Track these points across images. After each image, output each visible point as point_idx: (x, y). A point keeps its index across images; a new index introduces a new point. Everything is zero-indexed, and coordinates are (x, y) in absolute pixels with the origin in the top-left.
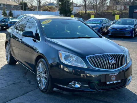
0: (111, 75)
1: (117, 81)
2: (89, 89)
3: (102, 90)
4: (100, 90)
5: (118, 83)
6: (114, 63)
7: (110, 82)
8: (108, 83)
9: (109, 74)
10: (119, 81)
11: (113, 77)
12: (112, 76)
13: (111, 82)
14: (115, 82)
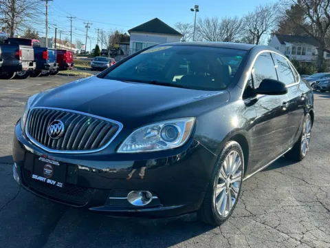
0: (44, 160)
5: (55, 186)
7: (39, 175)
8: (34, 177)
9: (39, 157)
10: (59, 184)
11: (48, 168)
12: (46, 163)
13: (41, 179)
14: (49, 181)
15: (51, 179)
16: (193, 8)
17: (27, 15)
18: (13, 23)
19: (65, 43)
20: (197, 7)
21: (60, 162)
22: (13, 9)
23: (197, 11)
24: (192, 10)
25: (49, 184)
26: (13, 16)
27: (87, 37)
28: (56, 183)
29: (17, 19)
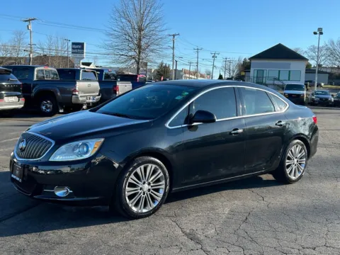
11: (17, 170)
16: (316, 31)
17: (152, 51)
18: (139, 59)
19: (195, 73)
20: (320, 30)
22: (139, 46)
23: (321, 33)
24: (315, 33)
26: (140, 53)
27: (214, 66)
29: (143, 55)
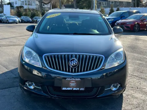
0: (69, 79)
1: (78, 89)
2: (42, 92)
3: (57, 96)
4: (55, 95)
5: (79, 90)
6: (75, 66)
7: (67, 87)
8: (64, 89)
9: (66, 78)
10: (82, 89)
11: (73, 83)
12: (71, 81)
13: (69, 89)
14: (74, 89)
15: (76, 87)
21: (80, 79)
25: (75, 90)
28: (80, 89)
